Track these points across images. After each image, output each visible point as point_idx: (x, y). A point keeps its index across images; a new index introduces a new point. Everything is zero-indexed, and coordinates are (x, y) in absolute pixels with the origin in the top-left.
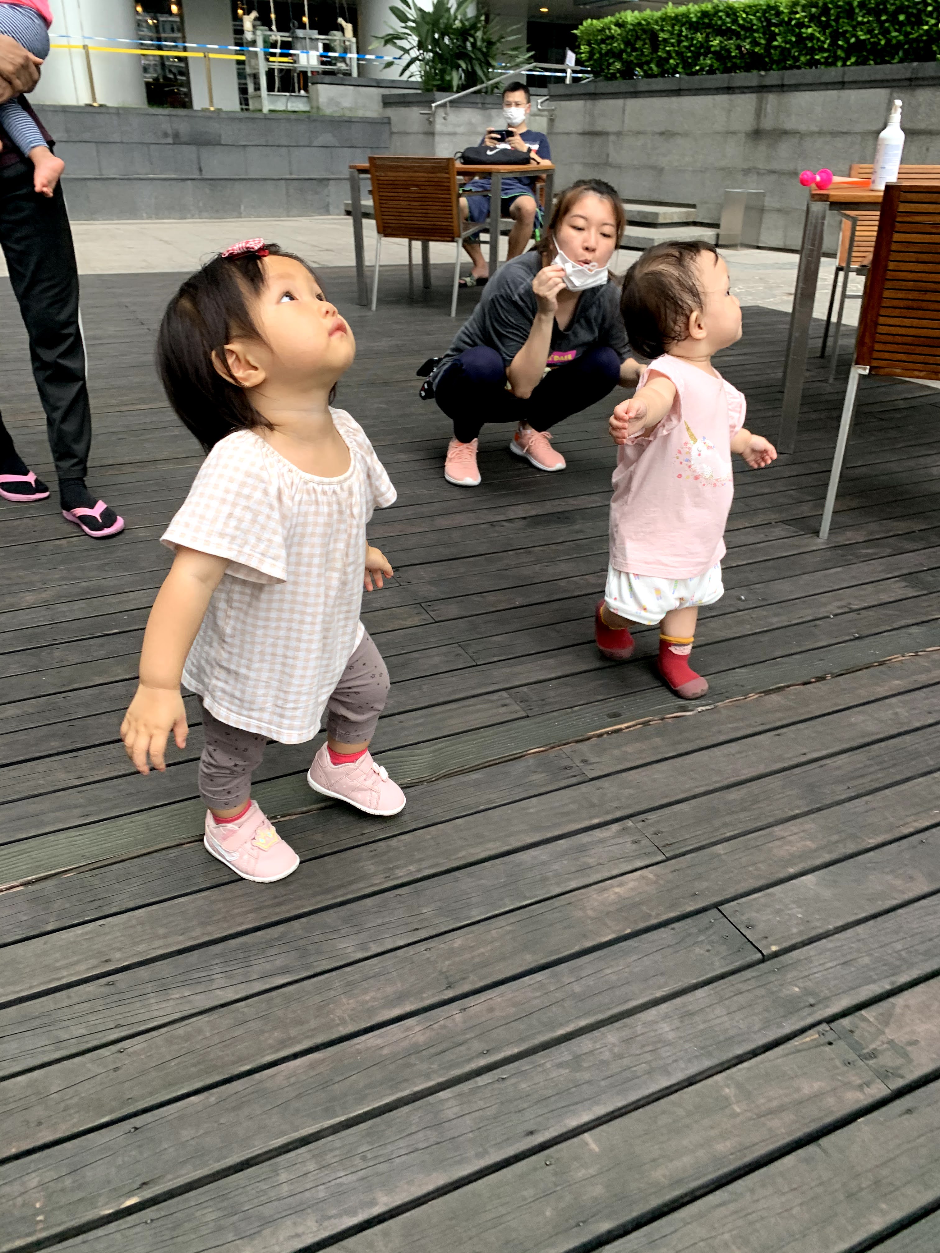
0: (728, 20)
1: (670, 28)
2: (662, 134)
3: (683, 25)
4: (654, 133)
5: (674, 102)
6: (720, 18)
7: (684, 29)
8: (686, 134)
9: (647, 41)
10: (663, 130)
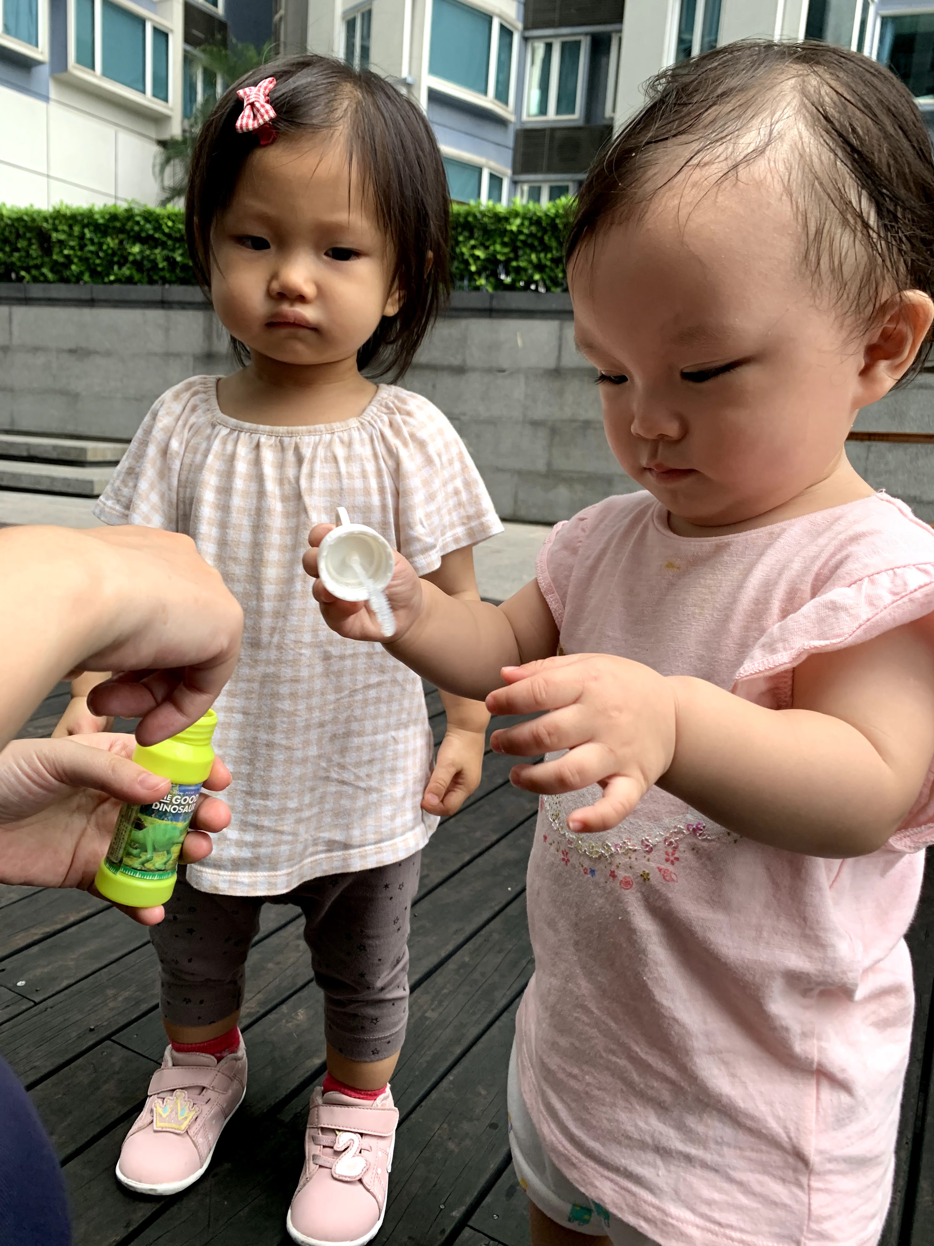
0: (148, 226)
1: (66, 228)
2: (72, 351)
3: (84, 226)
4: (60, 351)
5: (87, 314)
6: (138, 223)
7: (86, 231)
8: (108, 354)
9: (34, 241)
10: (72, 346)
